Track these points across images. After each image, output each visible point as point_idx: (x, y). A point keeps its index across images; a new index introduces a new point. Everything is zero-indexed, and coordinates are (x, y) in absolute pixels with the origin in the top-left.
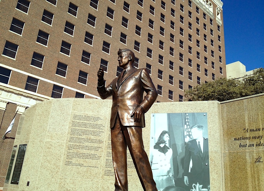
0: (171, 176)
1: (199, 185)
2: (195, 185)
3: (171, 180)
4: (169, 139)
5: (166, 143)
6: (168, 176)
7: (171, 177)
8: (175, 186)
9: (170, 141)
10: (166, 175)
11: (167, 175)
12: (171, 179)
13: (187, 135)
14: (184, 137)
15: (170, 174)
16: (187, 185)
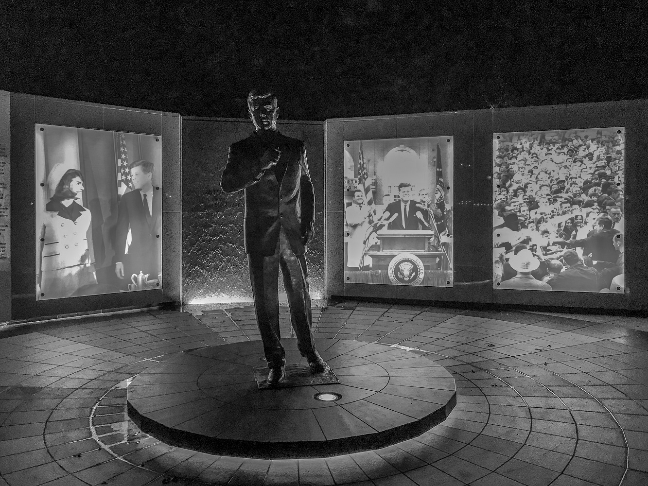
0: (88, 265)
1: (142, 274)
2: (136, 276)
3: (90, 274)
4: (83, 189)
5: (77, 196)
6: (82, 266)
7: (88, 268)
8: (97, 283)
9: (84, 193)
10: (77, 265)
11: (80, 264)
12: (90, 271)
13: (122, 180)
14: (117, 185)
15: (87, 261)
16: (121, 278)
